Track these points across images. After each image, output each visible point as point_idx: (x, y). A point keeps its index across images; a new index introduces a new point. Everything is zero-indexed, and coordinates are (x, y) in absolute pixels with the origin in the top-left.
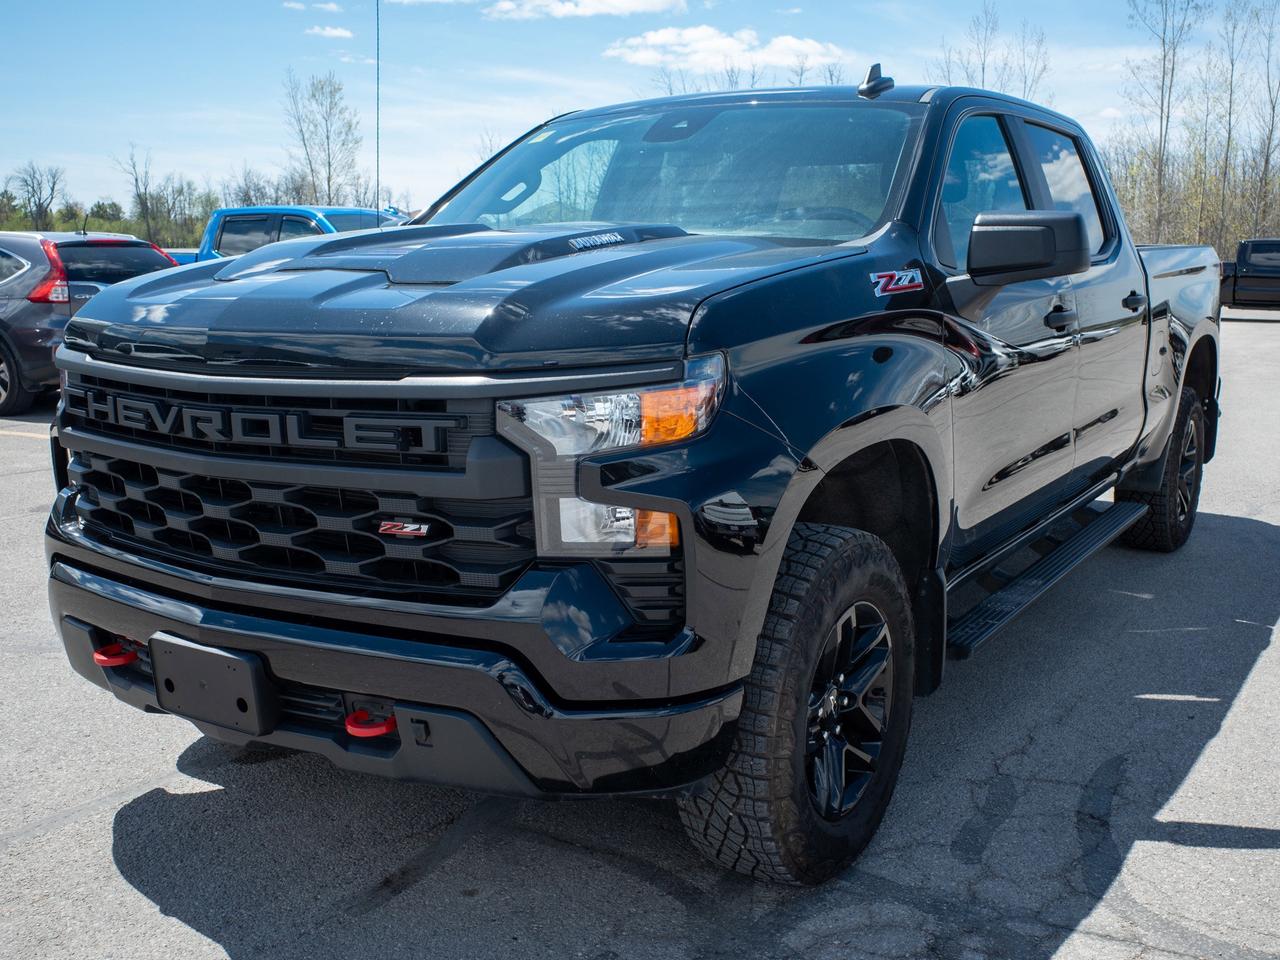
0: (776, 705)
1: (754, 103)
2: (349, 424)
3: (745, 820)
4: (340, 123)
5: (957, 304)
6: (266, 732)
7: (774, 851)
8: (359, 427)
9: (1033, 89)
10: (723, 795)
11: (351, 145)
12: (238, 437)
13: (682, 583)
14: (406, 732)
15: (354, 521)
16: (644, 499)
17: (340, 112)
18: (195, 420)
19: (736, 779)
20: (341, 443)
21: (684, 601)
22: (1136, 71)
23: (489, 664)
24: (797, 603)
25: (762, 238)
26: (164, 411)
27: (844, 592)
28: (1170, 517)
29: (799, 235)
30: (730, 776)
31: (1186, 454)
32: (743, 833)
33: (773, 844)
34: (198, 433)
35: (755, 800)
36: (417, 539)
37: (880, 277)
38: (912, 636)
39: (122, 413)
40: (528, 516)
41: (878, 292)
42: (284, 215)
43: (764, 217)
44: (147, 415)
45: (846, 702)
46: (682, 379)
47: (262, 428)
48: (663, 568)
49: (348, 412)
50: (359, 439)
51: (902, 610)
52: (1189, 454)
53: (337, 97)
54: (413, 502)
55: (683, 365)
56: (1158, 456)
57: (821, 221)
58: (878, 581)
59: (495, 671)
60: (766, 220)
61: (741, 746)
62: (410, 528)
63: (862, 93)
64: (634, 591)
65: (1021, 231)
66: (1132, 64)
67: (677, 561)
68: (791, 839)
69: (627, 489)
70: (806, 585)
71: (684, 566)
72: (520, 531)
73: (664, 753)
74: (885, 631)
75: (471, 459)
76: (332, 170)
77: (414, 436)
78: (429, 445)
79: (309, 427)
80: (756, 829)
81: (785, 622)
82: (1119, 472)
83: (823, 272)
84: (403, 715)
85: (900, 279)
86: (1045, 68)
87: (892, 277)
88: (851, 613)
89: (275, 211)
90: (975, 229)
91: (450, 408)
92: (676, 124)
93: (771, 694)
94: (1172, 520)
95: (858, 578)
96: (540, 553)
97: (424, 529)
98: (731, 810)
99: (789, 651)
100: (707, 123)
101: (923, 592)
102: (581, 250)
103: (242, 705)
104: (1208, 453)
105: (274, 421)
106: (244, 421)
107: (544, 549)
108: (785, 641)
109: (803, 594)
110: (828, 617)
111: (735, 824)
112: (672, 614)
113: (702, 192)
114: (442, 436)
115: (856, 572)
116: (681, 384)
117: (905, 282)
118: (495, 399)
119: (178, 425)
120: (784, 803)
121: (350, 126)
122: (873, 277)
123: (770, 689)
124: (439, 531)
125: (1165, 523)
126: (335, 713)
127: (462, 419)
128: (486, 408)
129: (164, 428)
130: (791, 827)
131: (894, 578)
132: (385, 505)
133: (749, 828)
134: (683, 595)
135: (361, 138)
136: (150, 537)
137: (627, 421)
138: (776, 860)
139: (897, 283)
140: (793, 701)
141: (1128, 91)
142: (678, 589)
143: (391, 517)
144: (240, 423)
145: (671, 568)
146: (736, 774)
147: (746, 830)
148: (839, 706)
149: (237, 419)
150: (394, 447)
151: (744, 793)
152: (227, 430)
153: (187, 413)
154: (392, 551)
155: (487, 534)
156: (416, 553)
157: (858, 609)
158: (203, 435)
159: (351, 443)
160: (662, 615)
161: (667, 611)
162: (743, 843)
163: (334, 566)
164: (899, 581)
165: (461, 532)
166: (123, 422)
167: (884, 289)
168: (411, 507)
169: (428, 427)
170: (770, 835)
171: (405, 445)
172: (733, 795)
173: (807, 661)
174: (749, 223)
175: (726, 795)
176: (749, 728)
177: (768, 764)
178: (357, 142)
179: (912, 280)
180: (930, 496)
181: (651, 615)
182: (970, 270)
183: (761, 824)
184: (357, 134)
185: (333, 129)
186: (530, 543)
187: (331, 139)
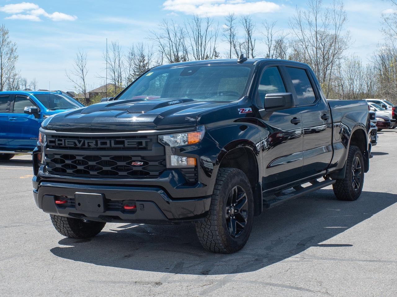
0: (218, 204)
1: (209, 65)
2: (126, 142)
3: (212, 232)
4: (7, 49)
5: (262, 116)
6: (104, 212)
7: (219, 239)
8: (128, 142)
9: (340, 29)
10: (207, 226)
11: (12, 59)
12: (99, 145)
13: (197, 173)
14: (138, 207)
15: (126, 163)
16: (189, 154)
17: (7, 44)
18: (88, 143)
19: (210, 221)
20: (124, 146)
21: (198, 177)
22: (386, 20)
23: (157, 191)
24: (222, 182)
25: (212, 101)
26: (80, 142)
27: (234, 181)
28: (350, 188)
29: (221, 100)
30: (209, 221)
31: (357, 168)
32: (212, 235)
33: (219, 237)
34: (89, 146)
35: (214, 220)
36: (141, 166)
37: (240, 110)
38: (253, 197)
39: (67, 143)
40: (165, 160)
41: (240, 113)
42: (16, 95)
43: (213, 96)
44: (75, 143)
45: (236, 211)
46: (196, 130)
47: (105, 143)
48: (193, 170)
49: (125, 139)
50: (128, 145)
51: (249, 190)
52: (358, 168)
53: (6, 37)
54: (140, 157)
55: (196, 128)
56: (342, 167)
57: (228, 96)
58: (242, 180)
59: (159, 192)
60: (213, 97)
61: (211, 213)
62: (139, 163)
63: (238, 62)
64: (187, 175)
65: (276, 98)
66: (385, 17)
67: (196, 168)
68: (223, 236)
69: (184, 153)
70: (224, 178)
71: (198, 169)
72: (163, 163)
73: (194, 214)
74: (245, 194)
75: (153, 148)
76: (3, 71)
77: (140, 143)
78: (144, 145)
79: (117, 143)
80: (215, 233)
81: (220, 186)
82: (327, 170)
83: (225, 109)
84: (138, 203)
85: (246, 110)
86: (344, 19)
87: (244, 110)
88: (236, 187)
89: (12, 93)
90: (266, 98)
91: (148, 137)
92: (188, 71)
93: (217, 201)
94: (350, 189)
95: (237, 179)
96: (167, 167)
97: (142, 163)
98: (209, 229)
99: (221, 192)
100: (197, 71)
101: (256, 188)
102: (171, 105)
103: (99, 206)
104: (366, 169)
105: (108, 142)
106: (101, 142)
107: (168, 166)
108: (220, 190)
109: (224, 180)
110: (230, 186)
111: (210, 233)
112: (195, 180)
113: (197, 90)
114: (147, 142)
115: (236, 177)
116: (196, 131)
117: (247, 111)
118: (158, 135)
119: (84, 144)
120: (221, 227)
121: (12, 51)
122: (239, 110)
123: (217, 200)
124: (146, 163)
125: (348, 190)
126: (121, 206)
127: (151, 140)
128: (156, 137)
129: (79, 145)
130: (223, 233)
131: (247, 181)
132: (133, 159)
133: (213, 233)
134: (197, 176)
135: (18, 56)
136: (72, 172)
137: (184, 140)
138: (220, 241)
139: (245, 111)
140: (222, 203)
141: (383, 29)
142: (196, 175)
143: (134, 161)
144: (100, 143)
145: (195, 170)
146: (210, 220)
147: (213, 234)
148: (235, 212)
149: (99, 142)
150: (136, 146)
151: (212, 224)
152: (97, 144)
153: (86, 142)
154: (134, 169)
155: (157, 163)
156: (140, 169)
157: (237, 186)
158: (90, 146)
159: (126, 145)
160: (193, 180)
161: (194, 179)
162: (212, 238)
163: (120, 173)
164: (248, 182)
165: (150, 163)
166: (67, 145)
167: (241, 112)
168: (140, 158)
169: (144, 141)
170: (218, 235)
171: (138, 146)
172: (209, 225)
173: (225, 194)
174: (209, 97)
175: (208, 226)
176: (212, 209)
177: (217, 217)
178: (15, 58)
179: (249, 110)
180: (256, 163)
181: (191, 180)
182: (265, 108)
183: (216, 232)
184: (15, 54)
185: (4, 52)
186: (165, 166)
187: (3, 57)
